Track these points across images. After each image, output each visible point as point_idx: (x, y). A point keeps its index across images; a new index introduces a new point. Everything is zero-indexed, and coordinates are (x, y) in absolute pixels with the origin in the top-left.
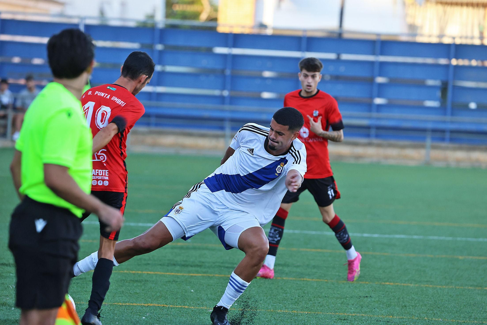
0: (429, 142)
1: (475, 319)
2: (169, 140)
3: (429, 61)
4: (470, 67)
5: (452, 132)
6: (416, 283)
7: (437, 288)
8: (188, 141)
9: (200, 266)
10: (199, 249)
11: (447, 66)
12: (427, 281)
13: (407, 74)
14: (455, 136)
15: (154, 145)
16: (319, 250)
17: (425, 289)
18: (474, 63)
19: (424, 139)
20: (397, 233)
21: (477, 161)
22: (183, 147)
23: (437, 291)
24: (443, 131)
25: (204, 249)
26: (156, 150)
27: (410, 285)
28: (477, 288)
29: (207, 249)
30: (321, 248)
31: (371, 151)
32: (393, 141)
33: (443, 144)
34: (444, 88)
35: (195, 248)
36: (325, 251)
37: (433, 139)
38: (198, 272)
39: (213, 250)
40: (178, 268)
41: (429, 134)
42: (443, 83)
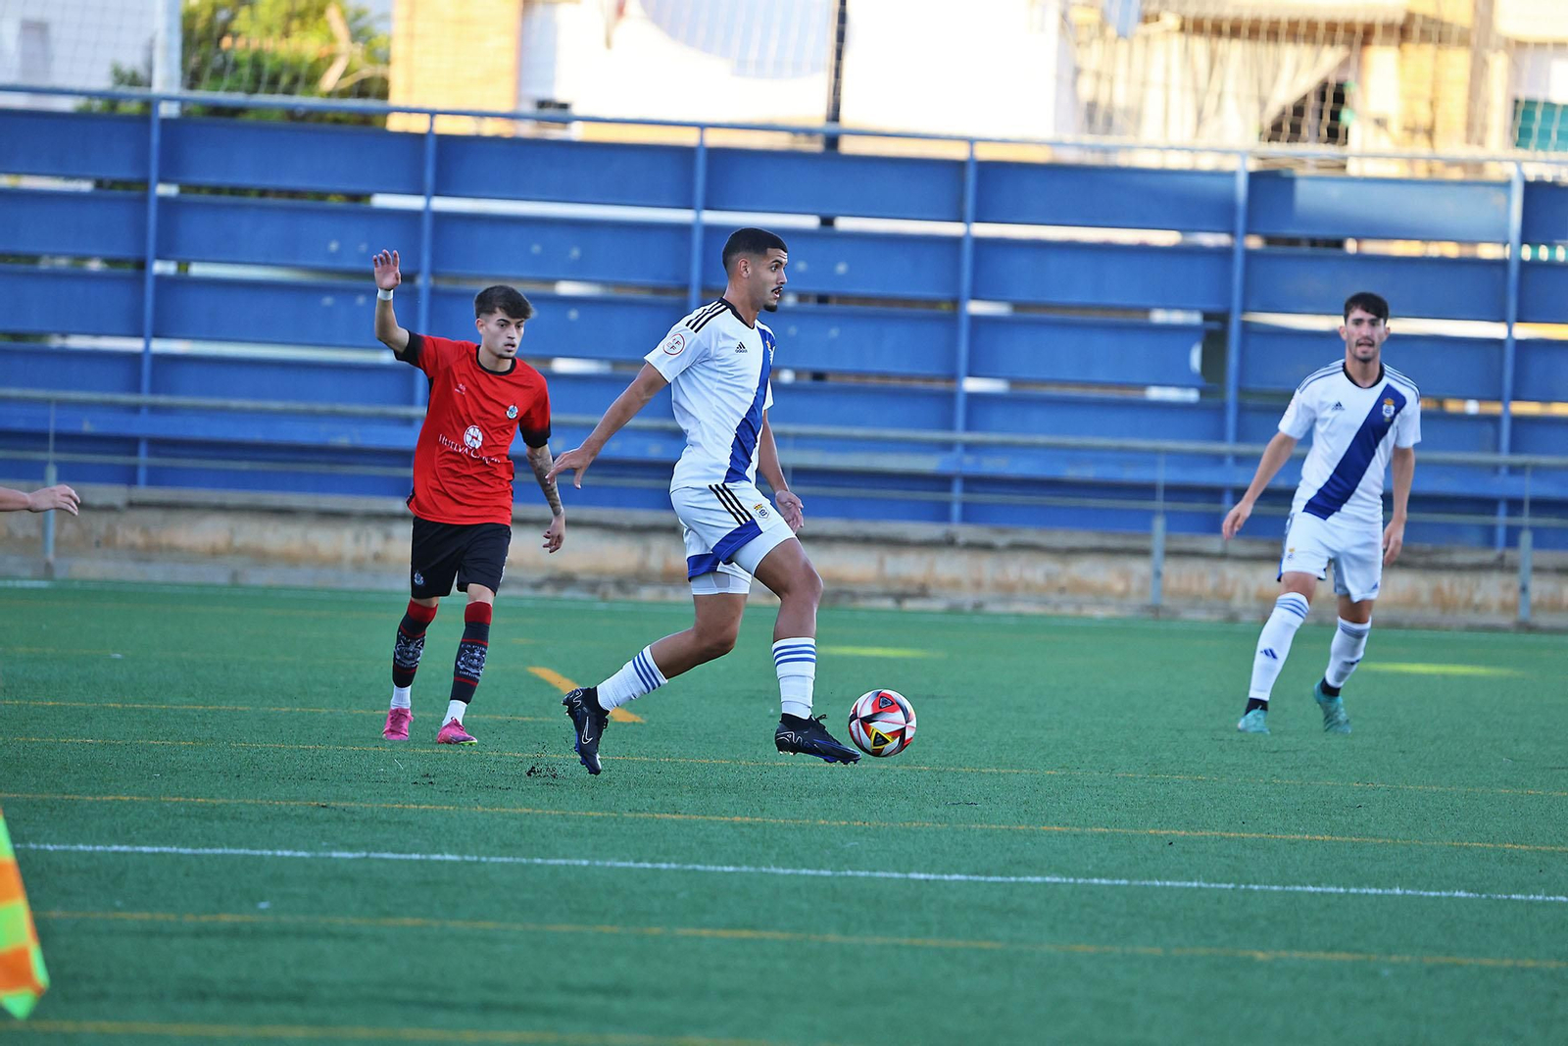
0: (1159, 534)
2: (207, 532)
8: (277, 537)
9: (298, 1000)
10: (300, 934)
11: (1224, 253)
13: (1078, 288)
15: (145, 554)
16: (746, 934)
20: (1031, 867)
22: (261, 557)
25: (314, 935)
26: (156, 573)
29: (330, 935)
30: (753, 927)
31: (948, 567)
34: (1214, 338)
35: (282, 933)
36: (767, 935)
37: (1175, 522)
38: (290, 1021)
39: (353, 937)
40: (214, 1007)
41: (1159, 504)
42: (1207, 316)
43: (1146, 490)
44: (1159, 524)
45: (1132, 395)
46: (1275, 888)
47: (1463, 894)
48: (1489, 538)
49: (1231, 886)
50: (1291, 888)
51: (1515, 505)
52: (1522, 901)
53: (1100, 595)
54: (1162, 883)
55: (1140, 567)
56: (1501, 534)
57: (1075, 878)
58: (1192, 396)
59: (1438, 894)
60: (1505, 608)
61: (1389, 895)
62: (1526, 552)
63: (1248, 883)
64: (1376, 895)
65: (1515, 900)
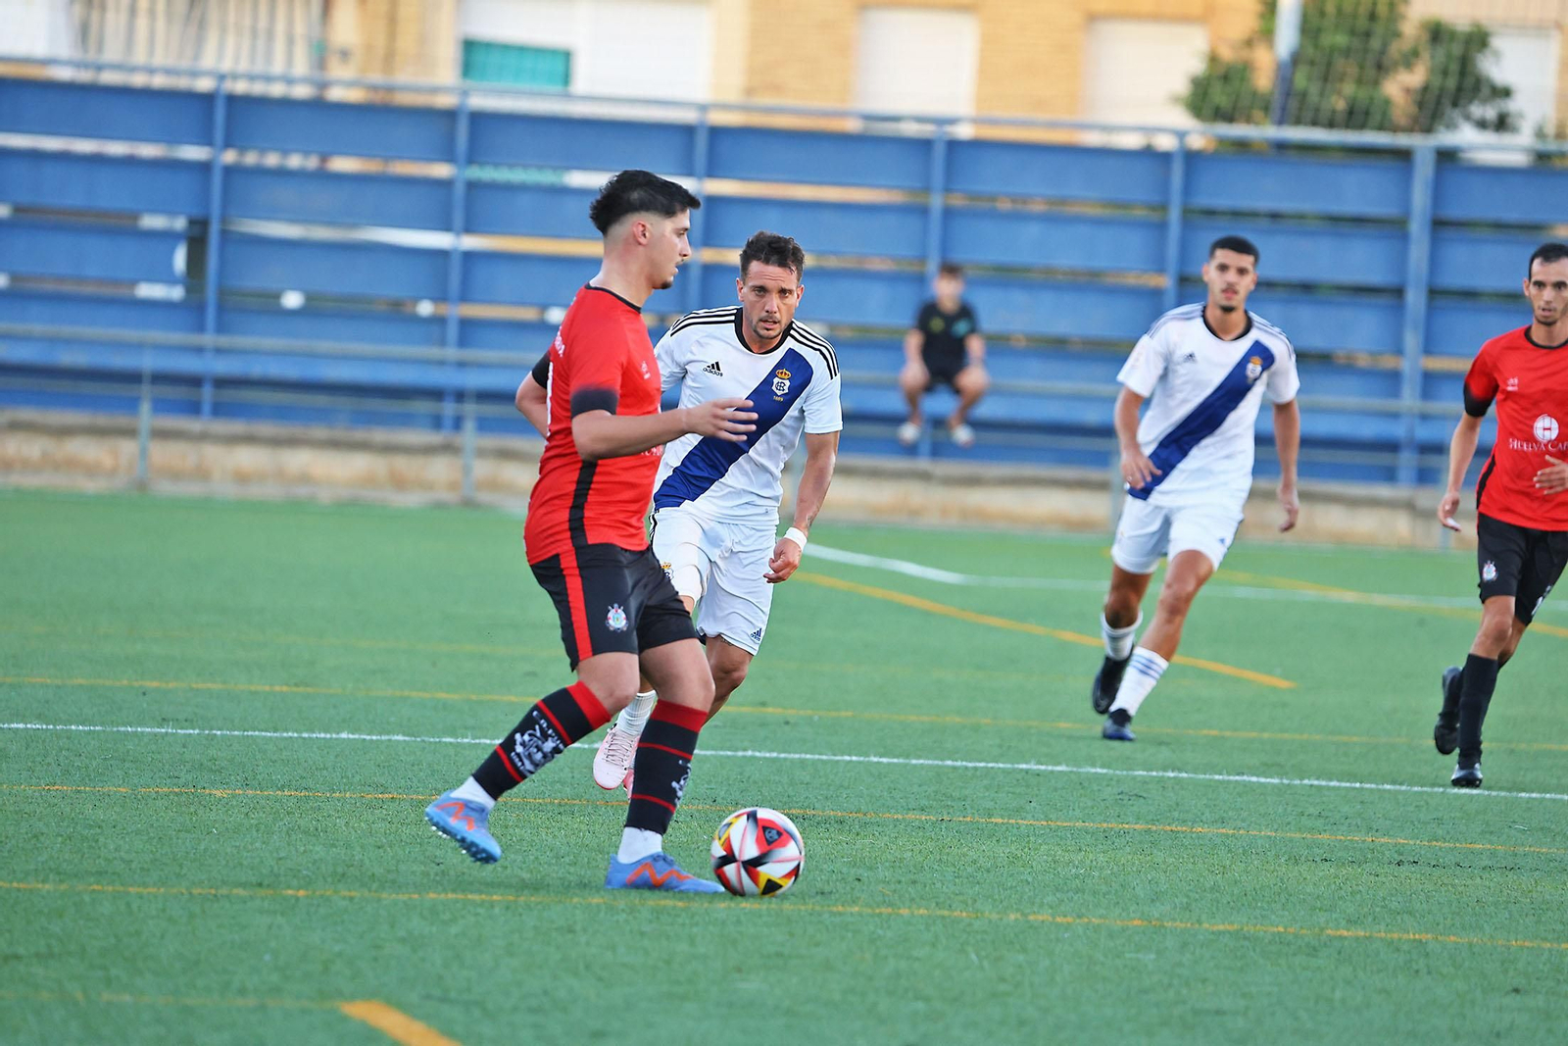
0: (146, 417)
1: (242, 992)
3: (148, 151)
4: (282, 173)
5: (222, 383)
6: (61, 881)
7: (128, 893)
11: (205, 167)
12: (100, 873)
13: (71, 193)
14: (230, 395)
17: (87, 898)
18: (295, 161)
19: (132, 405)
21: (305, 479)
23: (128, 905)
24: (195, 381)
27: (40, 886)
28: (262, 892)
32: (27, 414)
33: (194, 425)
34: (196, 240)
37: (161, 406)
41: (146, 390)
42: (192, 222)
43: (133, 378)
44: (145, 408)
45: (122, 292)
46: (236, 733)
47: (400, 738)
48: (437, 423)
49: (197, 731)
50: (250, 733)
51: (460, 396)
52: (451, 743)
53: (91, 470)
54: (134, 729)
55: (128, 448)
56: (448, 422)
57: (54, 725)
58: (177, 293)
59: (379, 737)
60: (453, 486)
61: (336, 739)
62: (469, 437)
63: (212, 729)
64: (324, 739)
65: (445, 743)
